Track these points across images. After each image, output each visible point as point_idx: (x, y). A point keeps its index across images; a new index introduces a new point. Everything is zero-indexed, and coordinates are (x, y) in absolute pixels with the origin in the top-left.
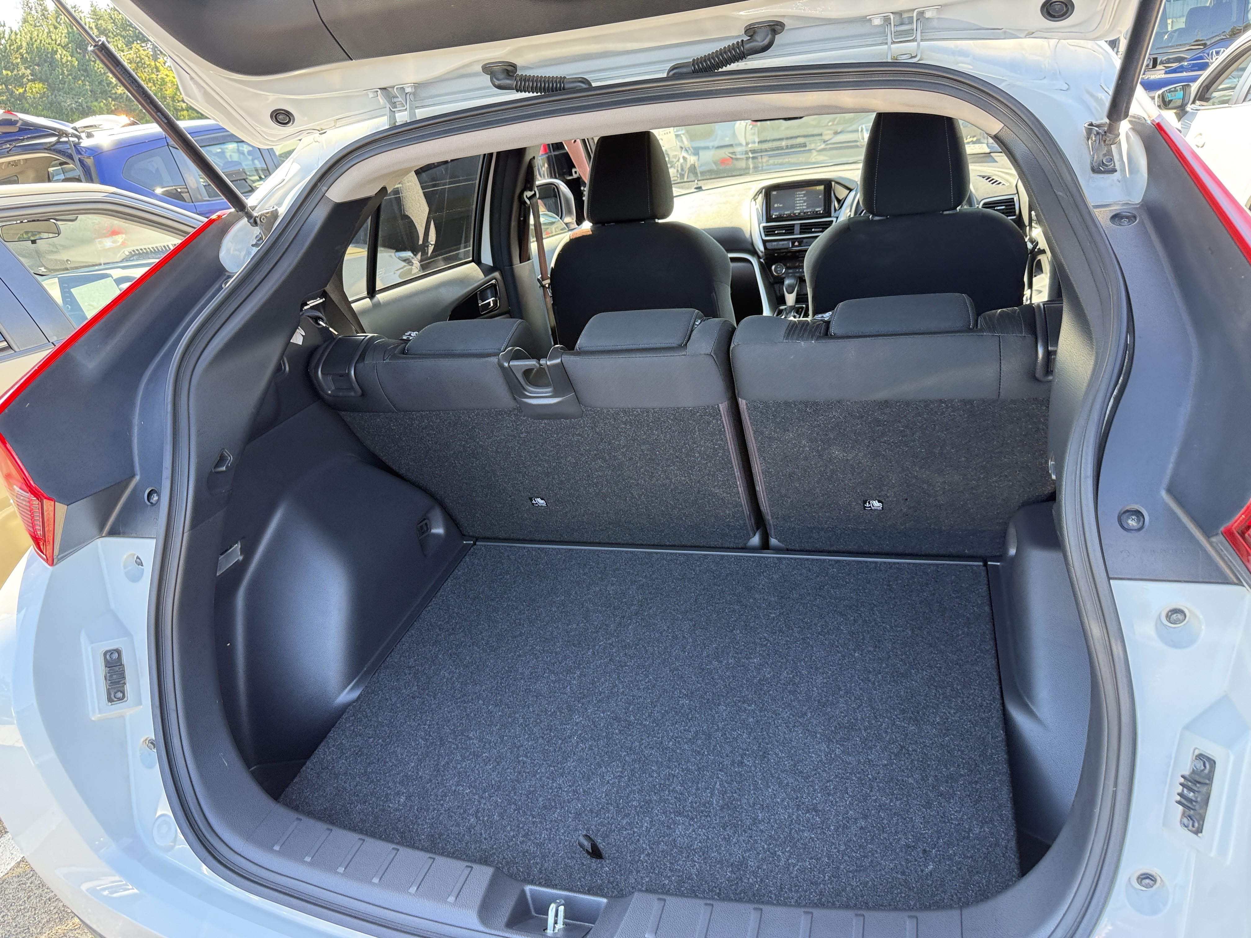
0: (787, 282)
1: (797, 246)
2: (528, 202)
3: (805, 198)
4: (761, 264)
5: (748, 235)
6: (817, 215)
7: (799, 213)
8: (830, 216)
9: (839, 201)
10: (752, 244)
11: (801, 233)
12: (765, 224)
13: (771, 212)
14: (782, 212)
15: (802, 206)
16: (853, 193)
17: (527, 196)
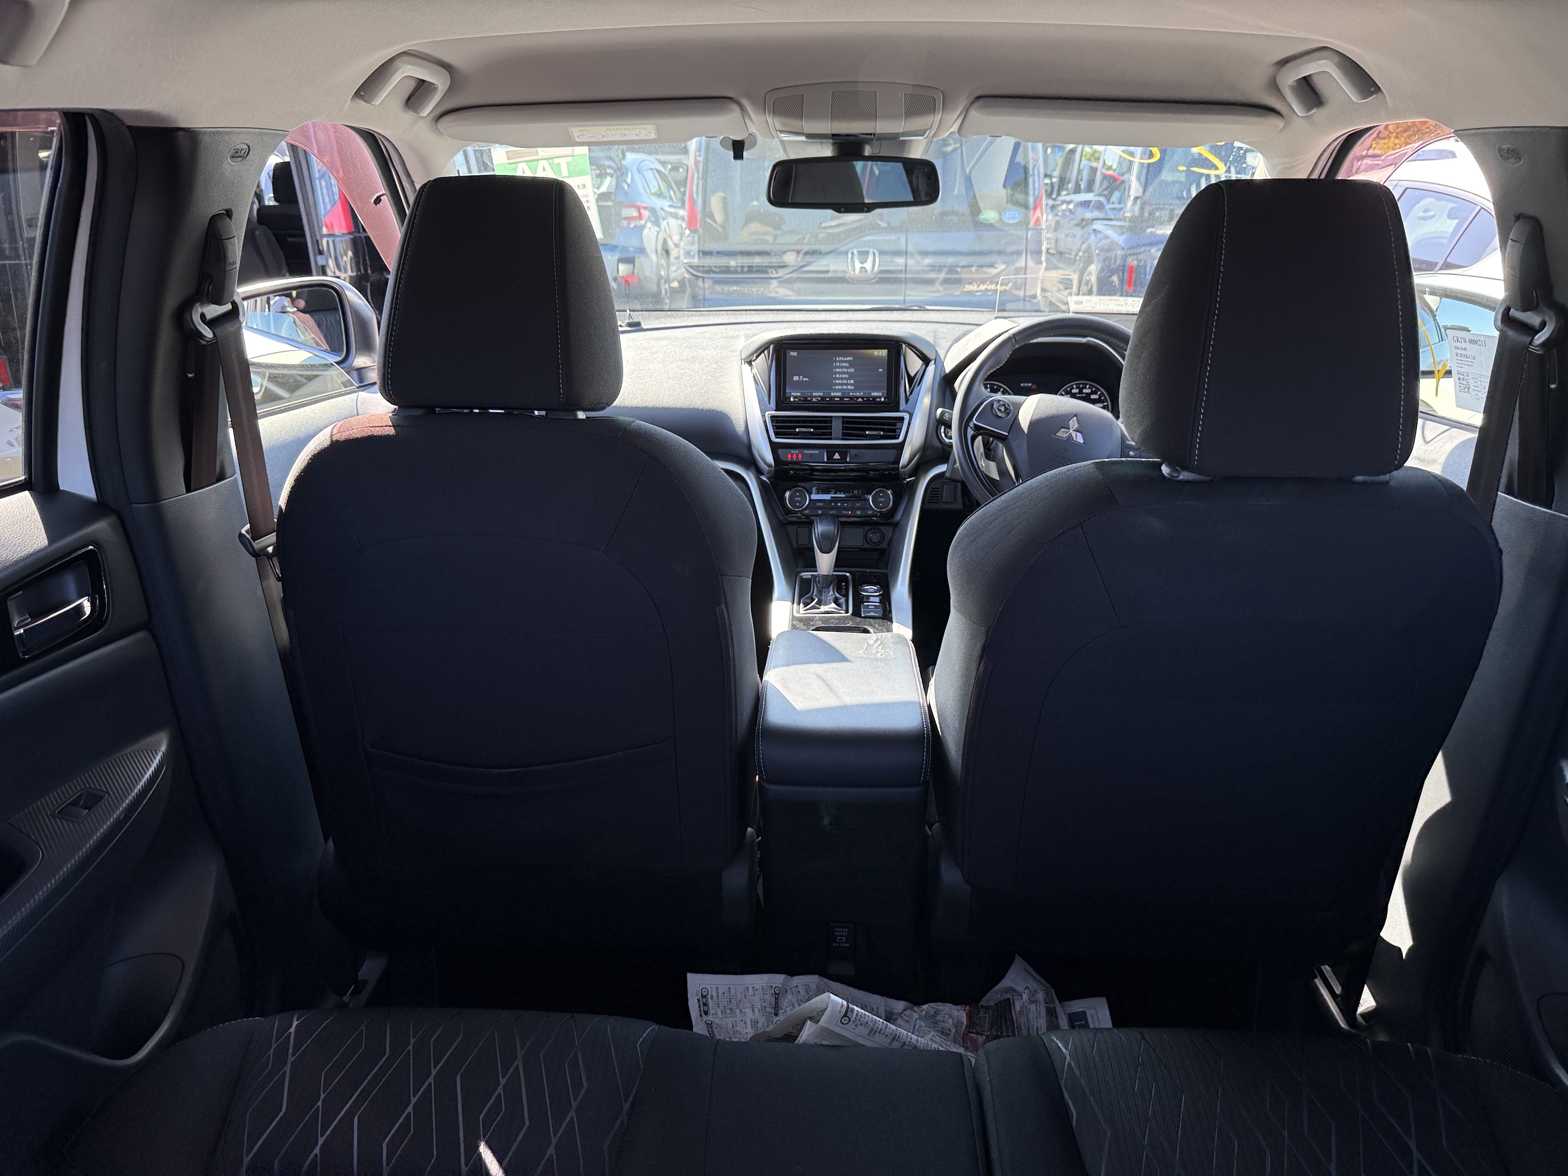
0: (820, 528)
1: (837, 461)
2: (208, 333)
3: (852, 370)
4: (762, 485)
5: (740, 428)
6: (871, 404)
7: (841, 398)
8: (897, 410)
9: (911, 380)
10: (749, 447)
11: (845, 436)
12: (774, 413)
13: (788, 391)
14: (807, 393)
15: (847, 384)
16: (931, 368)
17: (203, 316)
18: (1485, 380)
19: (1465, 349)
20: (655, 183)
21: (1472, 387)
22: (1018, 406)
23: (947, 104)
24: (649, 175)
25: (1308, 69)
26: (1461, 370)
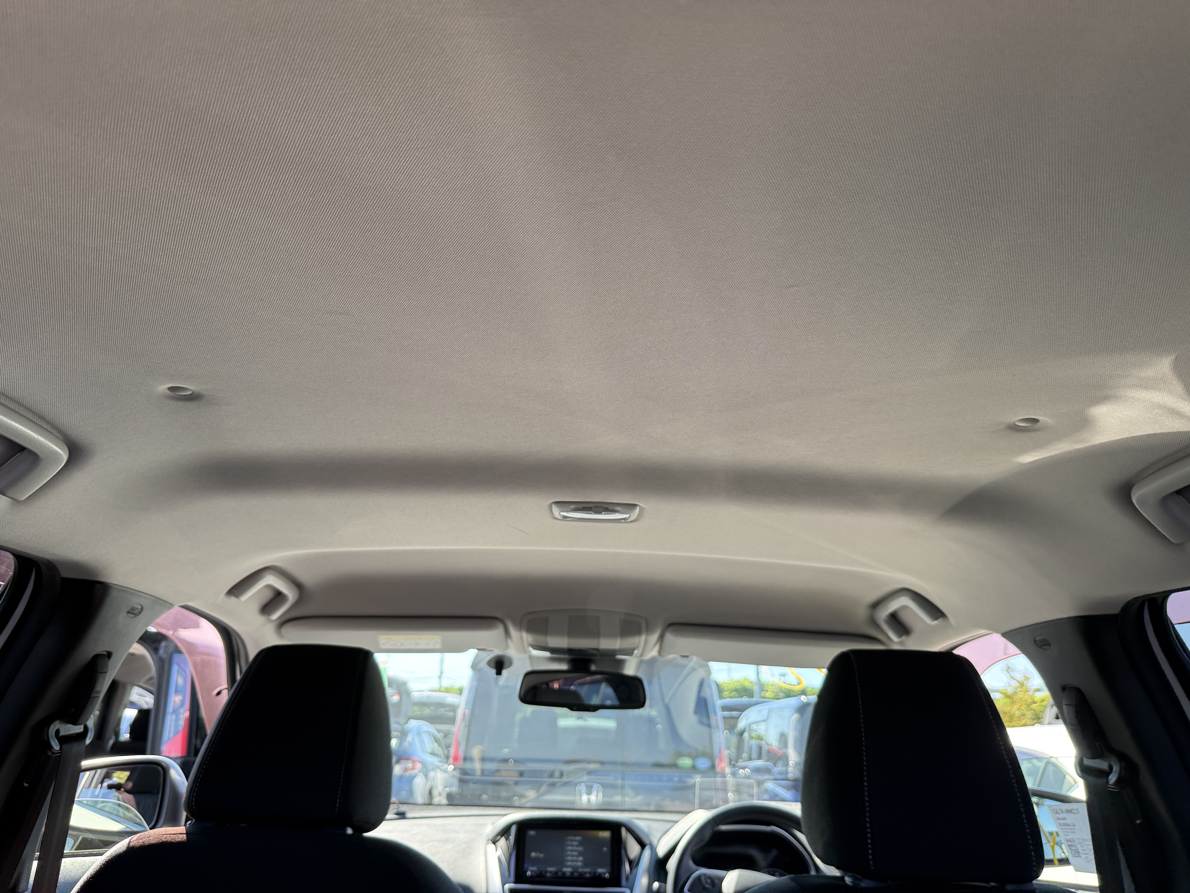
2: (56, 746)
3: (580, 849)
6: (597, 880)
7: (572, 873)
8: (620, 886)
9: (630, 861)
12: (512, 886)
13: (526, 865)
14: (543, 868)
15: (576, 861)
16: (647, 852)
17: (58, 732)
18: (1088, 843)
19: (1064, 819)
20: (430, 745)
21: (1081, 852)
22: (721, 879)
23: (649, 630)
24: (426, 738)
25: (893, 606)
26: (1068, 838)
